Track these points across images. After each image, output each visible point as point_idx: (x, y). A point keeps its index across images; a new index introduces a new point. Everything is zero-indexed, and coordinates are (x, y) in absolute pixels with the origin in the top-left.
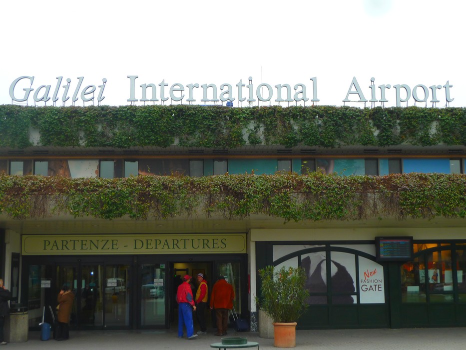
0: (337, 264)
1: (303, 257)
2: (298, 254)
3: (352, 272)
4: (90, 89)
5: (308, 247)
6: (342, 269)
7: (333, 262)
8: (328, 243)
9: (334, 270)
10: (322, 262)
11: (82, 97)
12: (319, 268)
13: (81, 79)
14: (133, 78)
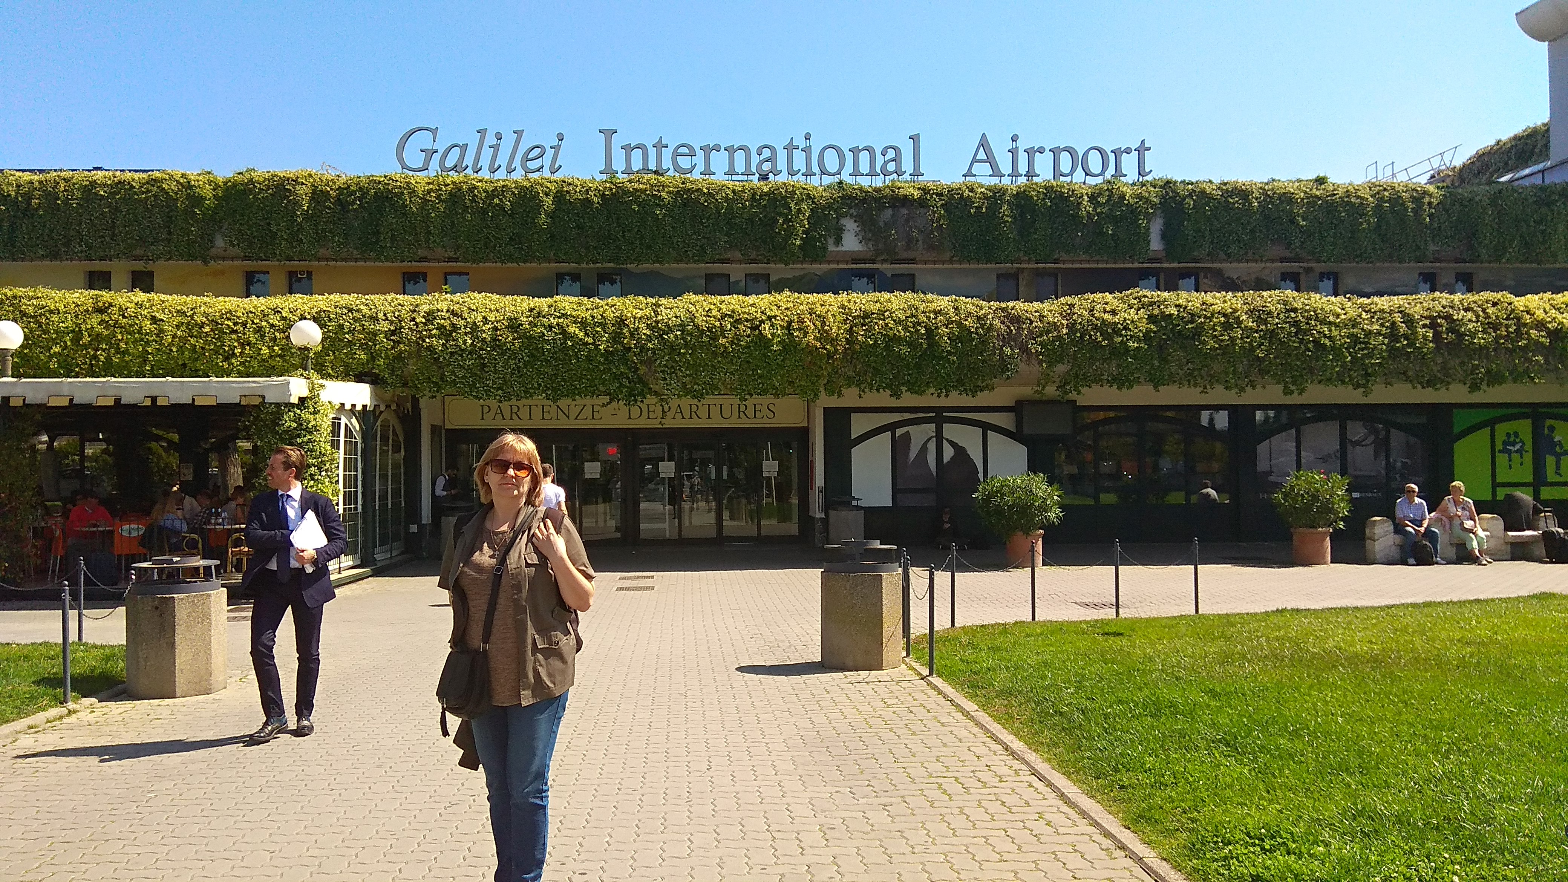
0: (953, 444)
1: (899, 432)
2: (891, 427)
3: (976, 457)
4: (537, 151)
5: (907, 416)
6: (960, 452)
7: (947, 440)
8: (939, 410)
9: (948, 453)
10: (929, 439)
11: (524, 166)
12: (924, 448)
13: (519, 133)
14: (609, 134)
